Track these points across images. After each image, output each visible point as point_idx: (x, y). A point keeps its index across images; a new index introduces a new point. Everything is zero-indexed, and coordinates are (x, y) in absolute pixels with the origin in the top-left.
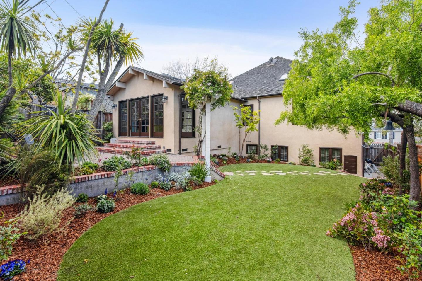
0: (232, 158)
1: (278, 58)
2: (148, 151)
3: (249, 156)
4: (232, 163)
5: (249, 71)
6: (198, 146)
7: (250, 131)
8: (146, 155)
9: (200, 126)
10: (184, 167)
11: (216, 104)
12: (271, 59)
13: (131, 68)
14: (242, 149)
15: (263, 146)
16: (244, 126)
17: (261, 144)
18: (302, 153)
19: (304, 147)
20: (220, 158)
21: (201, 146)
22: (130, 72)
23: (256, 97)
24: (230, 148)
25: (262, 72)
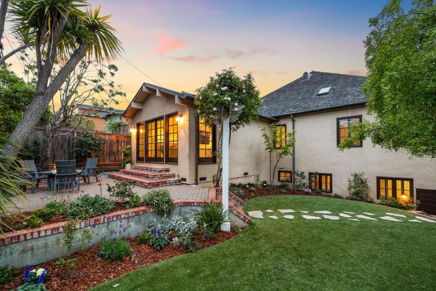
0: (260, 187)
1: (313, 73)
2: (158, 181)
3: (281, 185)
4: (261, 195)
5: (280, 89)
6: (217, 175)
7: (283, 156)
8: (155, 185)
9: (220, 150)
10: (193, 208)
11: (239, 122)
12: (306, 74)
13: (145, 86)
14: (273, 177)
15: (299, 173)
16: (276, 150)
17: (296, 170)
18: (353, 184)
19: (356, 176)
20: (246, 188)
21: (221, 175)
22: (145, 89)
23: (290, 115)
24: (259, 176)
25: (295, 88)
